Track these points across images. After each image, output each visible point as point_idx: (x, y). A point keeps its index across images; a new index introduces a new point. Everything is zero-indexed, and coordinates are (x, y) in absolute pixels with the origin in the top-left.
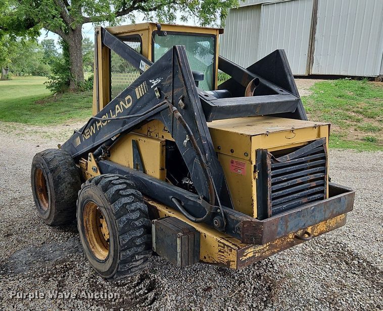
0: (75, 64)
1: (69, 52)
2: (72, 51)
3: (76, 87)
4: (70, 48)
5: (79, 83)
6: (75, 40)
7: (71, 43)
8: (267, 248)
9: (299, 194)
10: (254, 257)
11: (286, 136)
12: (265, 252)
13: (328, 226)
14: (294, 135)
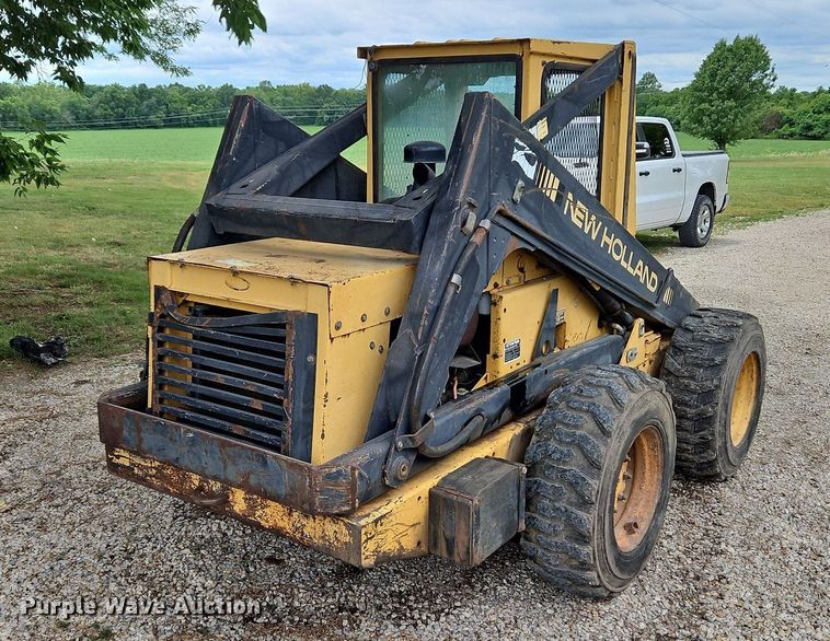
8: (154, 471)
9: (219, 407)
10: (130, 469)
11: (229, 282)
12: (151, 476)
13: (297, 529)
14: (243, 285)
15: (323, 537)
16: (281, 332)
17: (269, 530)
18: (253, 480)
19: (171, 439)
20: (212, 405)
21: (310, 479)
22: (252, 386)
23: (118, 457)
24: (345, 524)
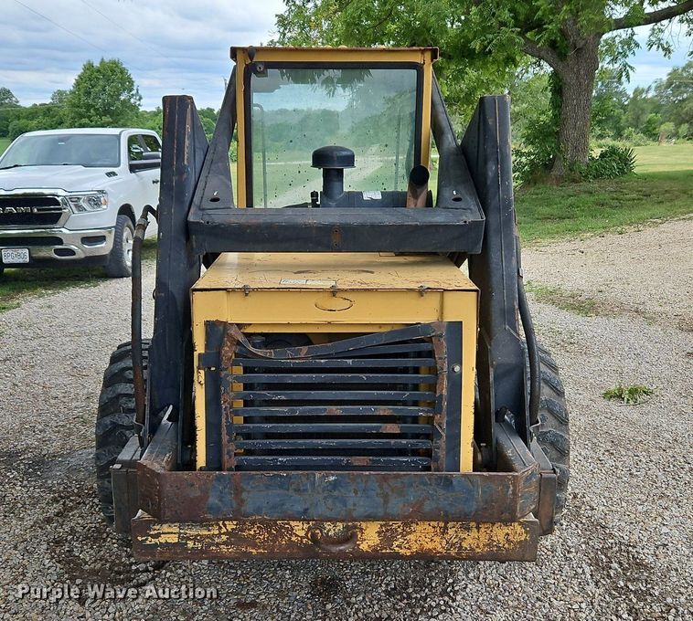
0: (571, 122)
1: (561, 97)
2: (568, 93)
3: (564, 171)
4: (565, 90)
5: (573, 164)
6: (579, 70)
7: (569, 78)
8: (224, 537)
9: (333, 442)
10: (181, 545)
11: (319, 304)
12: (218, 545)
13: (453, 545)
14: (347, 304)
15: (489, 545)
16: (425, 347)
17: (412, 557)
18: (428, 506)
19: (297, 490)
20: (324, 442)
21: (515, 486)
22: (383, 411)
23: (157, 536)
24: (521, 524)
